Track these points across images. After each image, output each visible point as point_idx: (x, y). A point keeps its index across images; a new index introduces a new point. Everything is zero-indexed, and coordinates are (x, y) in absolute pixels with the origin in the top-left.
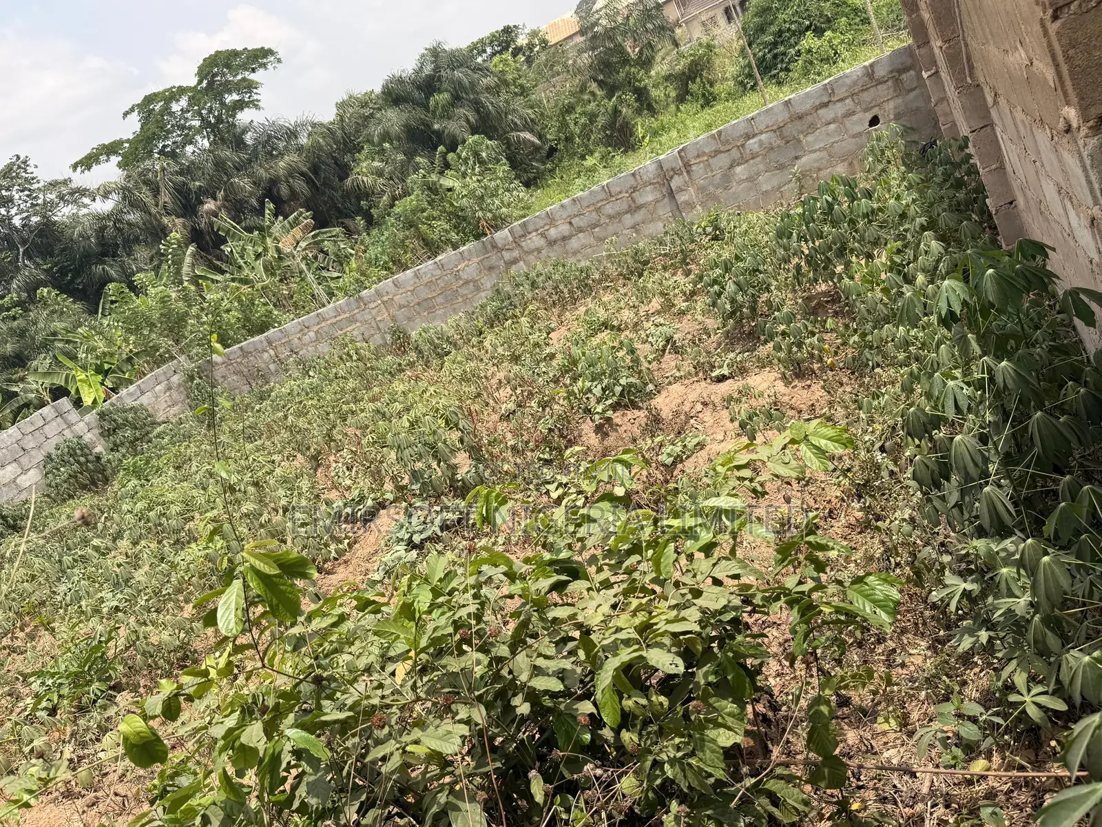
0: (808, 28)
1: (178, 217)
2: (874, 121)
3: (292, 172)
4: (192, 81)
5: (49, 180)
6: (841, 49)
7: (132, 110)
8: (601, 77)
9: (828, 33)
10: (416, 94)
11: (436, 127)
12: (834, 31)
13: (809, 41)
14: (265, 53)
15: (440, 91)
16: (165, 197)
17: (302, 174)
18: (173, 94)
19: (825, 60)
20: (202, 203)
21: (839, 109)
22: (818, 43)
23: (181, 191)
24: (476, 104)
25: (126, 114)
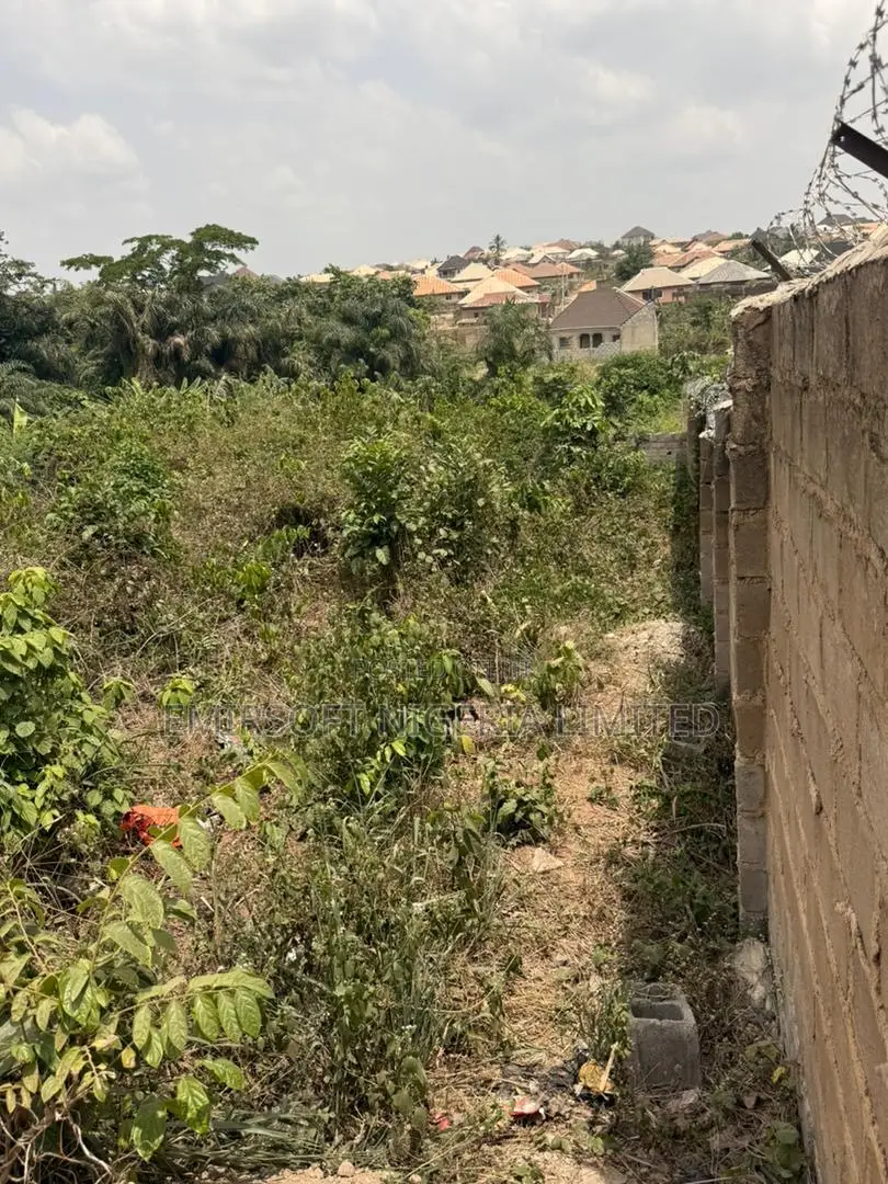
0: (646, 388)
1: (151, 337)
2: (670, 453)
3: (251, 340)
4: (188, 239)
5: (16, 259)
6: (660, 408)
7: (132, 240)
8: (491, 359)
9: (656, 396)
10: (362, 320)
11: (372, 350)
12: (661, 396)
13: (644, 397)
15: (383, 327)
16: (145, 318)
17: (257, 343)
18: (166, 244)
19: (649, 412)
20: (173, 335)
22: (649, 400)
23: (159, 319)
24: (406, 345)
25: (126, 242)
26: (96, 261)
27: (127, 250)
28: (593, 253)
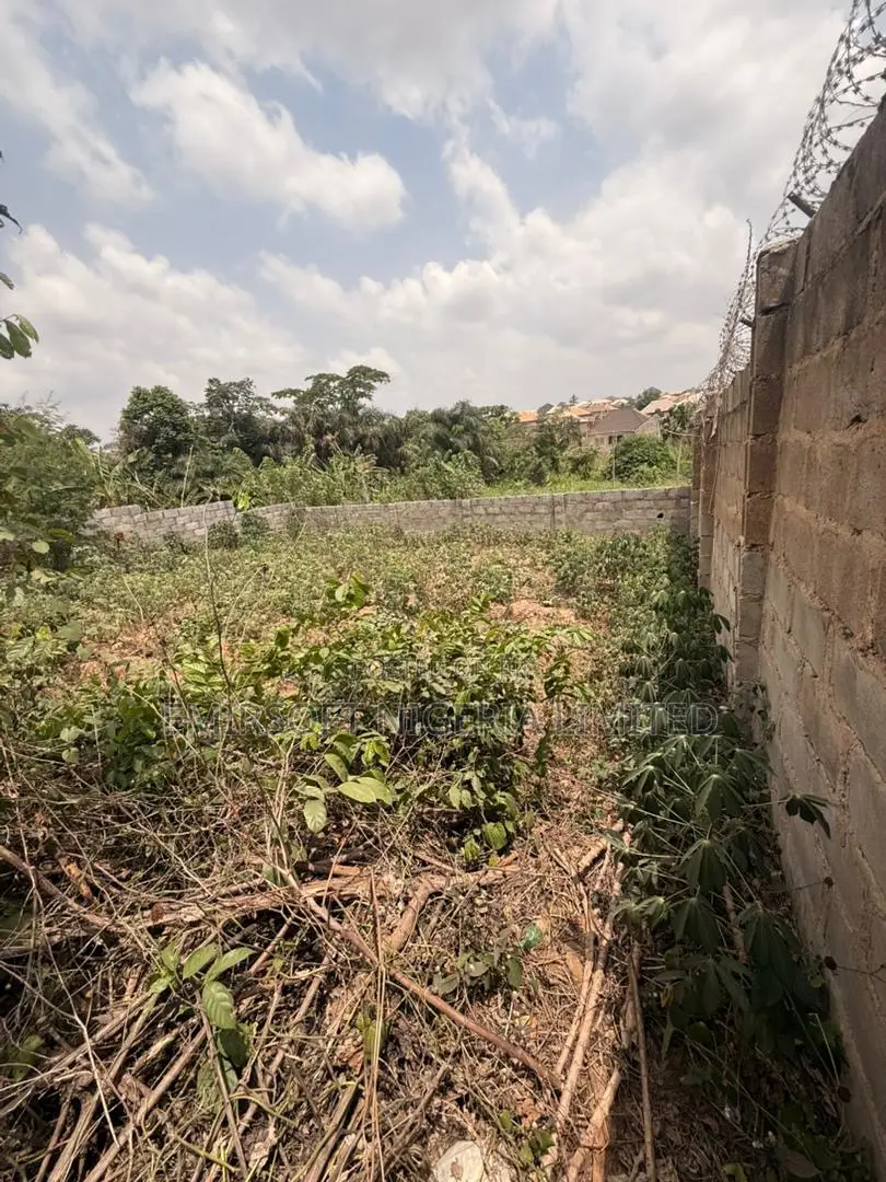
0: (646, 461)
1: (313, 436)
2: (661, 516)
3: (375, 435)
4: (344, 375)
5: (258, 396)
6: (658, 476)
7: (311, 378)
8: (538, 446)
9: (655, 467)
10: (448, 421)
11: (452, 440)
12: (658, 467)
13: (644, 467)
14: (384, 375)
15: (459, 424)
16: (310, 425)
17: (379, 438)
18: (333, 378)
19: (648, 479)
20: (327, 434)
21: (646, 504)
22: (648, 470)
23: (319, 425)
24: (475, 436)
25: (307, 379)
26: (293, 392)
27: (308, 385)
28: (625, 402)
